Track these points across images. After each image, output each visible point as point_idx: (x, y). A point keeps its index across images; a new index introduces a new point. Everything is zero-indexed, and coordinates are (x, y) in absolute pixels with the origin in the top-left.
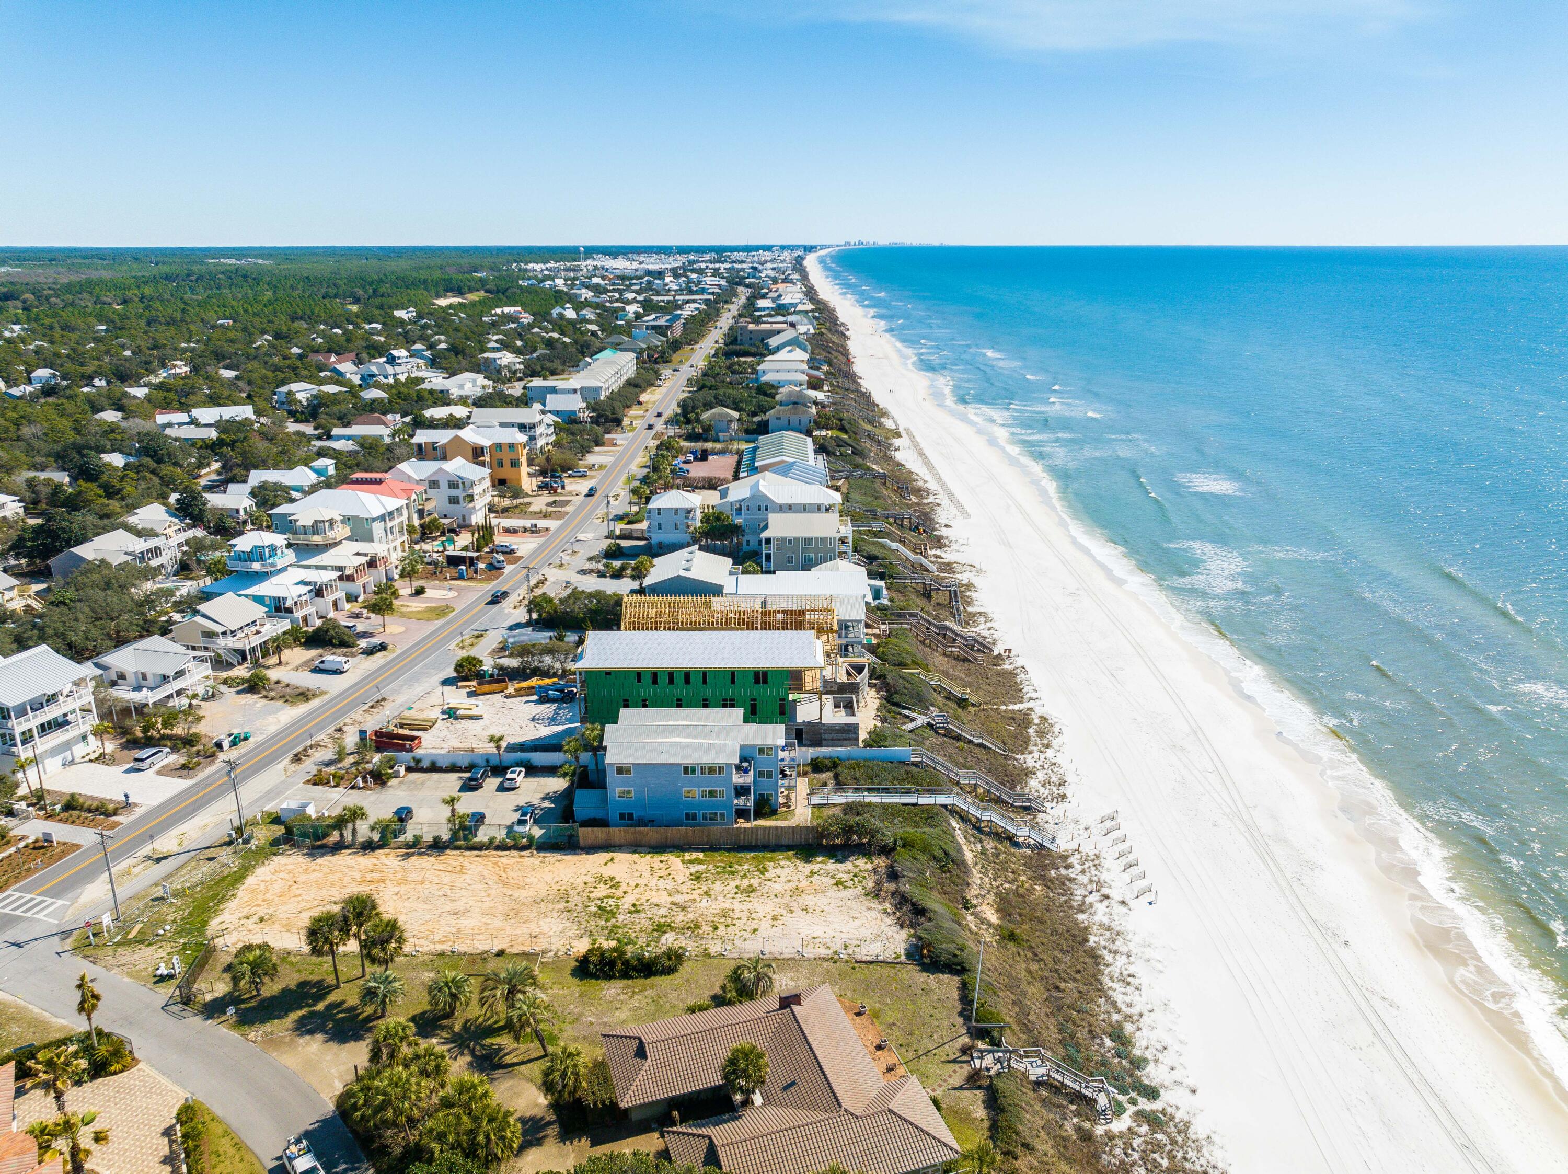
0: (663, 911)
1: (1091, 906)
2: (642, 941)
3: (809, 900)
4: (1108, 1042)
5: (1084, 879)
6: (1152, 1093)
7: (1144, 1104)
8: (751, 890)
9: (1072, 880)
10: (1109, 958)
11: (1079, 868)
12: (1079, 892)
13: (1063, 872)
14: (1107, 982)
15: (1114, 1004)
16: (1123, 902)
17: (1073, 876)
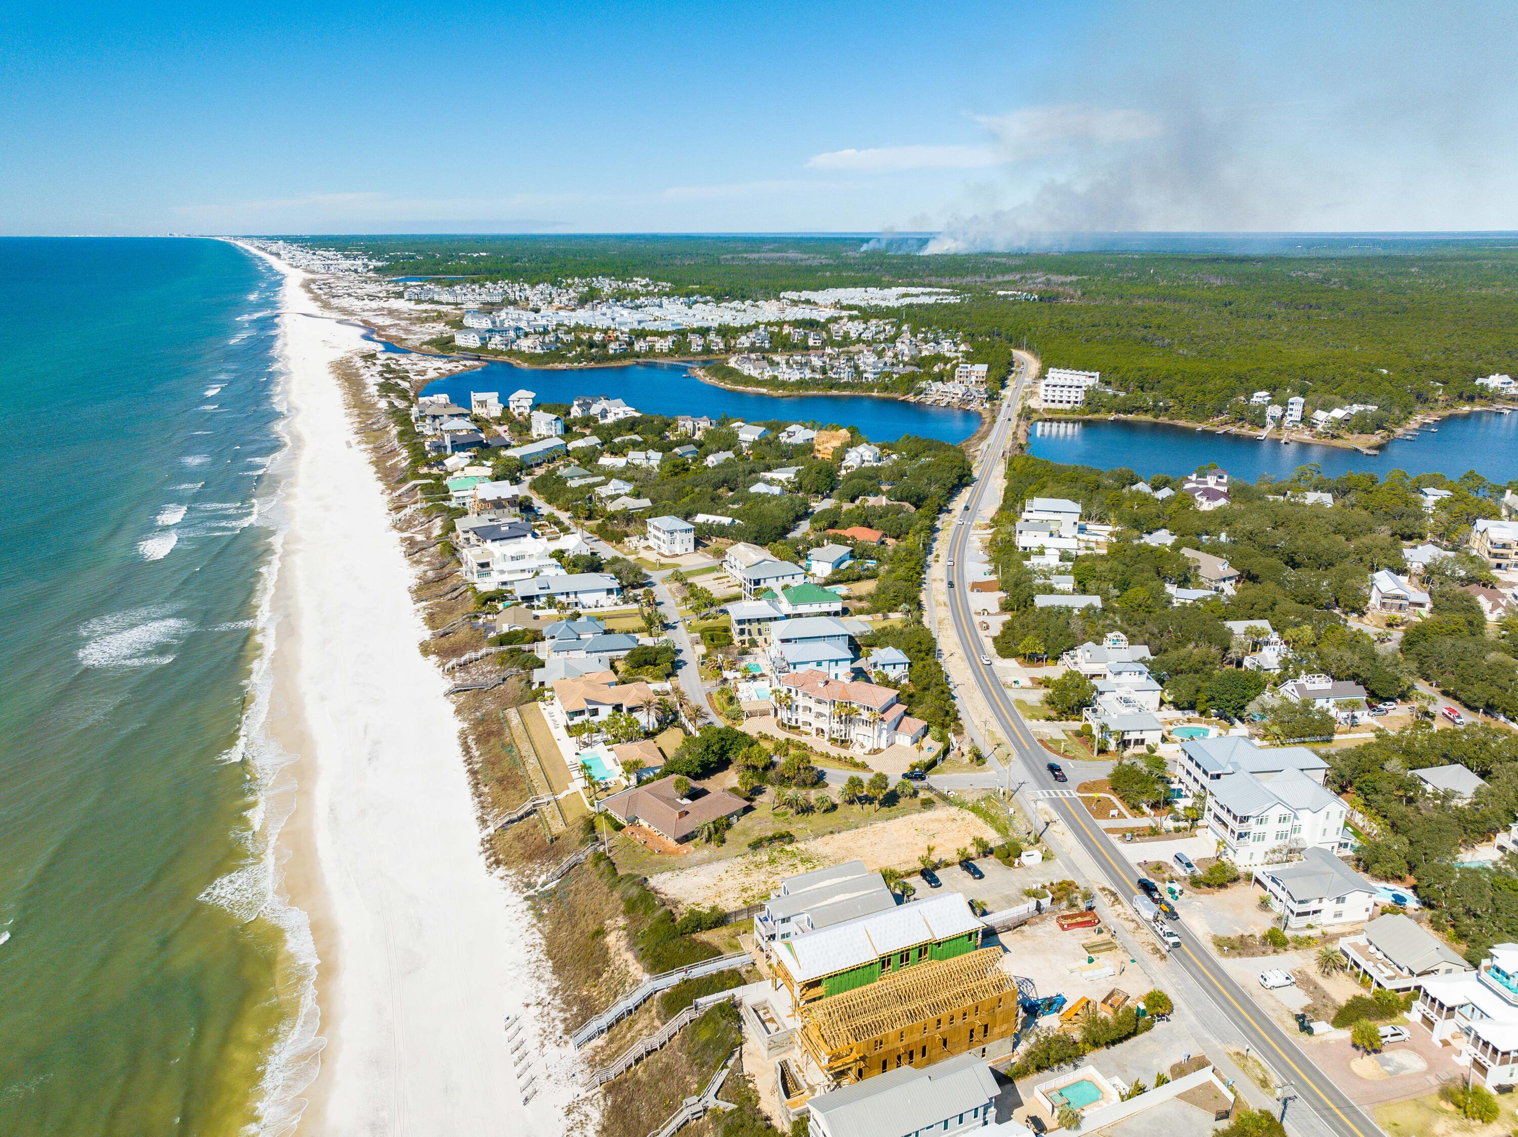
0: (780, 868)
1: (549, 994)
2: (775, 854)
3: (709, 893)
4: (545, 911)
5: (554, 1013)
6: (527, 898)
7: (532, 892)
8: (744, 890)
9: (562, 1010)
10: (542, 957)
11: (557, 1022)
12: (558, 1002)
13: (568, 1015)
14: (543, 942)
15: (541, 932)
16: (527, 1005)
17: (561, 1014)
